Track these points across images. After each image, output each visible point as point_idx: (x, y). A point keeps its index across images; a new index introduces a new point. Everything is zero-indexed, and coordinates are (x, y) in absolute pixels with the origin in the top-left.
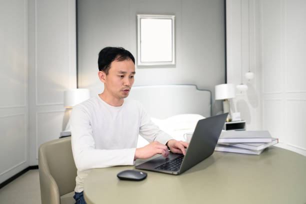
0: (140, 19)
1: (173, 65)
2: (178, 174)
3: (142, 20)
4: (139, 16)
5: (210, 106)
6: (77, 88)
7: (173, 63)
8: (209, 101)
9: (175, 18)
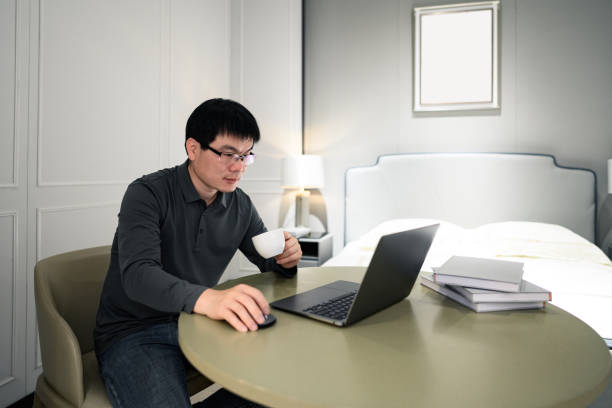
0: (421, 16)
1: (494, 109)
2: (344, 326)
3: (424, 18)
4: (418, 10)
5: (593, 207)
6: (303, 153)
7: (495, 105)
8: (589, 193)
9: (500, 5)
